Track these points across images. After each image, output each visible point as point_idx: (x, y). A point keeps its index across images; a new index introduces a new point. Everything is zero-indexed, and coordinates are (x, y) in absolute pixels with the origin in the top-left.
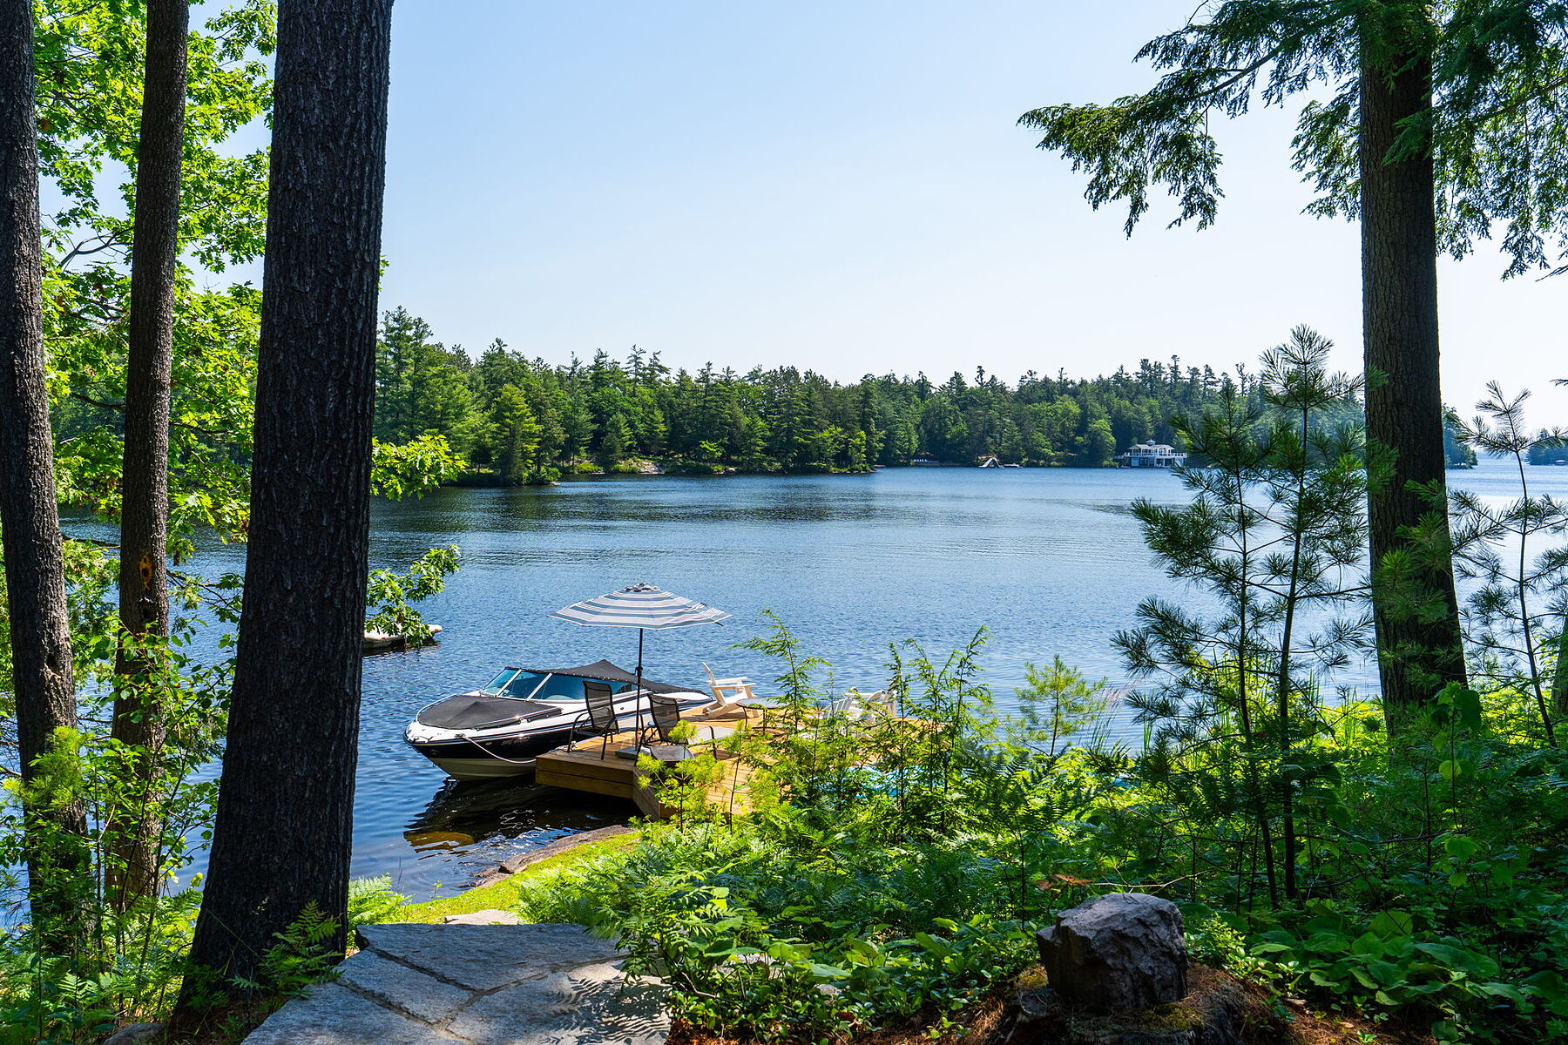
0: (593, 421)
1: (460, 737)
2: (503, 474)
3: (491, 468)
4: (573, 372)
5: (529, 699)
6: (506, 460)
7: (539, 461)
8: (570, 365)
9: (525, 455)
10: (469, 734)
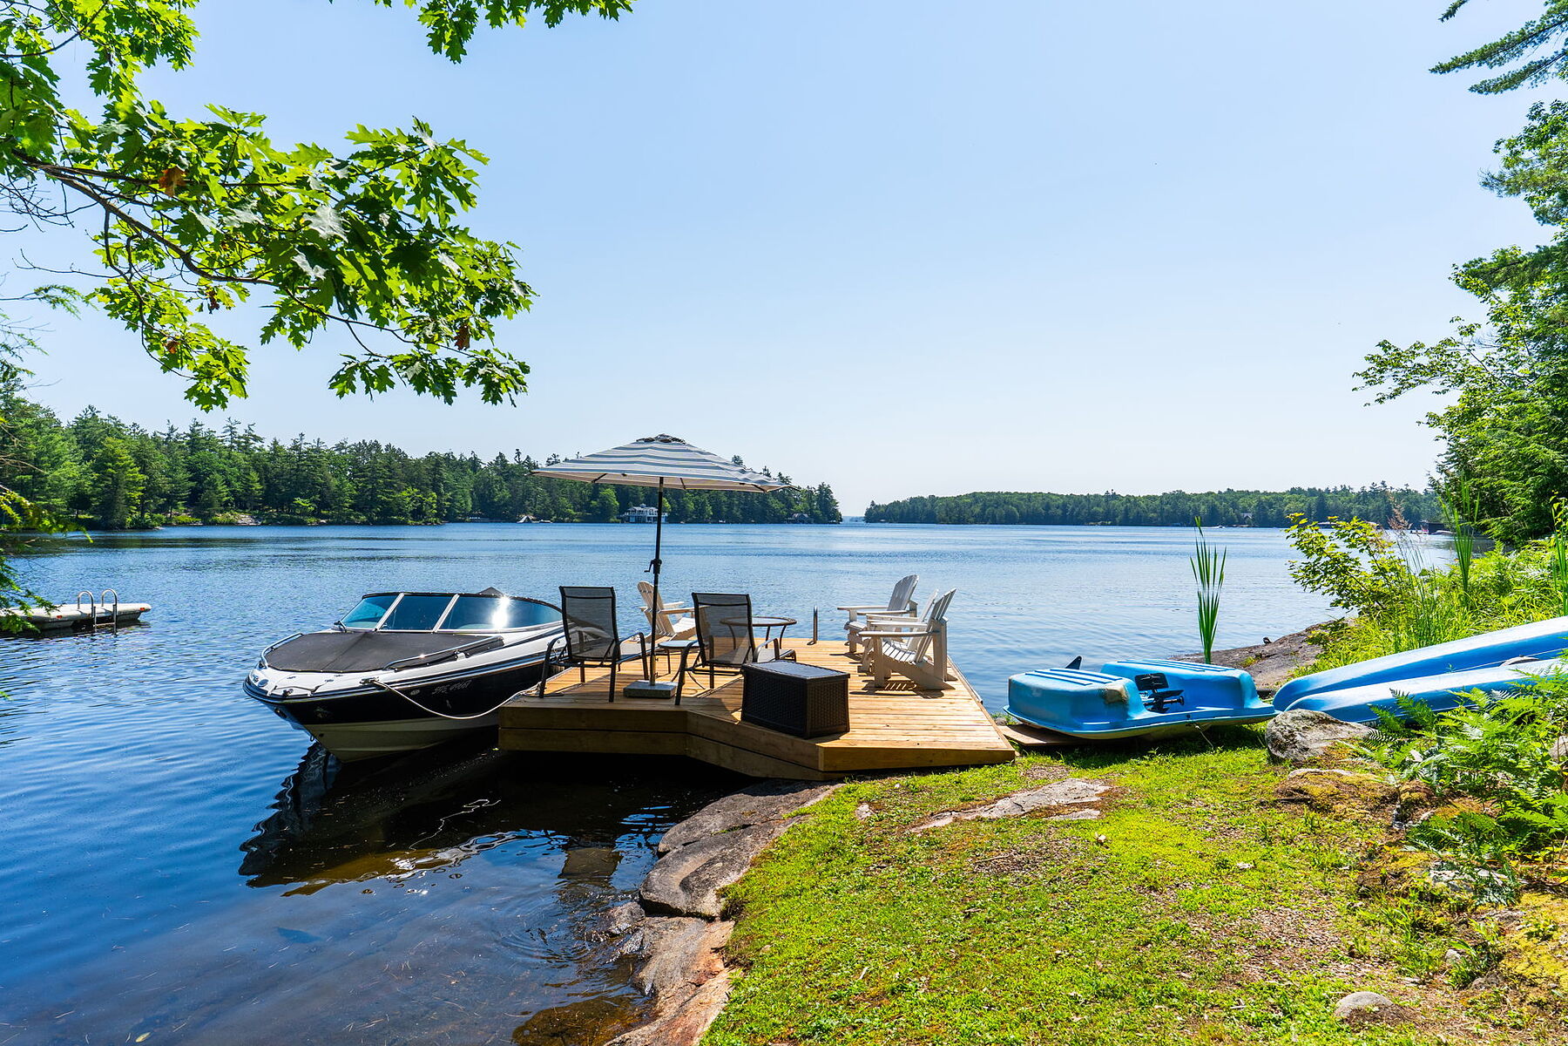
0: (191, 479)
1: (369, 683)
2: (105, 519)
3: (91, 514)
4: (169, 437)
5: (437, 629)
6: (108, 506)
7: (142, 509)
8: (167, 431)
9: (129, 501)
10: (383, 677)
